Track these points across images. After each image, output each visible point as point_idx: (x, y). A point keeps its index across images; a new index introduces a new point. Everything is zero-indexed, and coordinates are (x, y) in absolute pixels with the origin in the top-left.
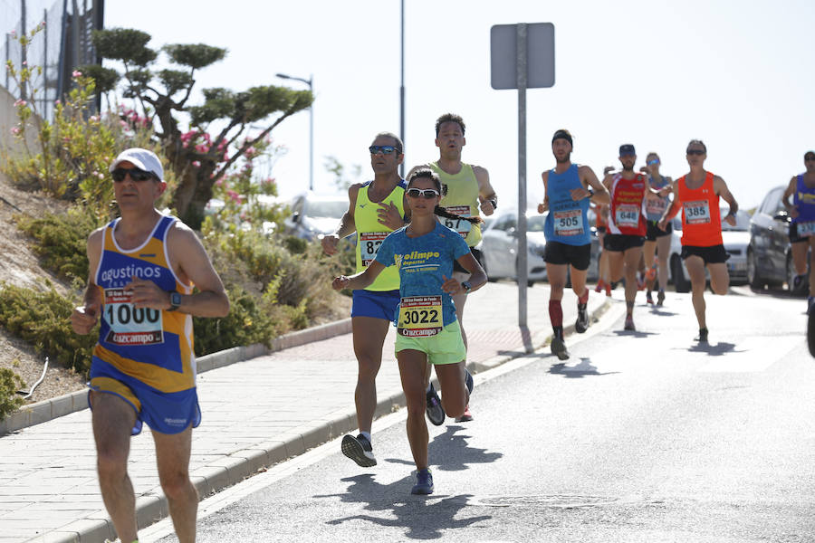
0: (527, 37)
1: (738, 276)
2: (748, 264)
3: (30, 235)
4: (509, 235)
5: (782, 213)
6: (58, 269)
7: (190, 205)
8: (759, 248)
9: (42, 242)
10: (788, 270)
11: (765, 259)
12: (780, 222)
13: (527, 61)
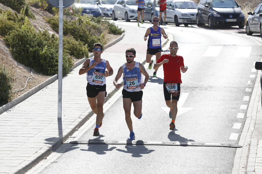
1: (193, 22)
2: (197, 19)
3: (49, 22)
4: (123, 6)
5: (207, 5)
6: (57, 31)
9: (52, 24)
10: (208, 21)
11: (201, 17)
12: (206, 8)
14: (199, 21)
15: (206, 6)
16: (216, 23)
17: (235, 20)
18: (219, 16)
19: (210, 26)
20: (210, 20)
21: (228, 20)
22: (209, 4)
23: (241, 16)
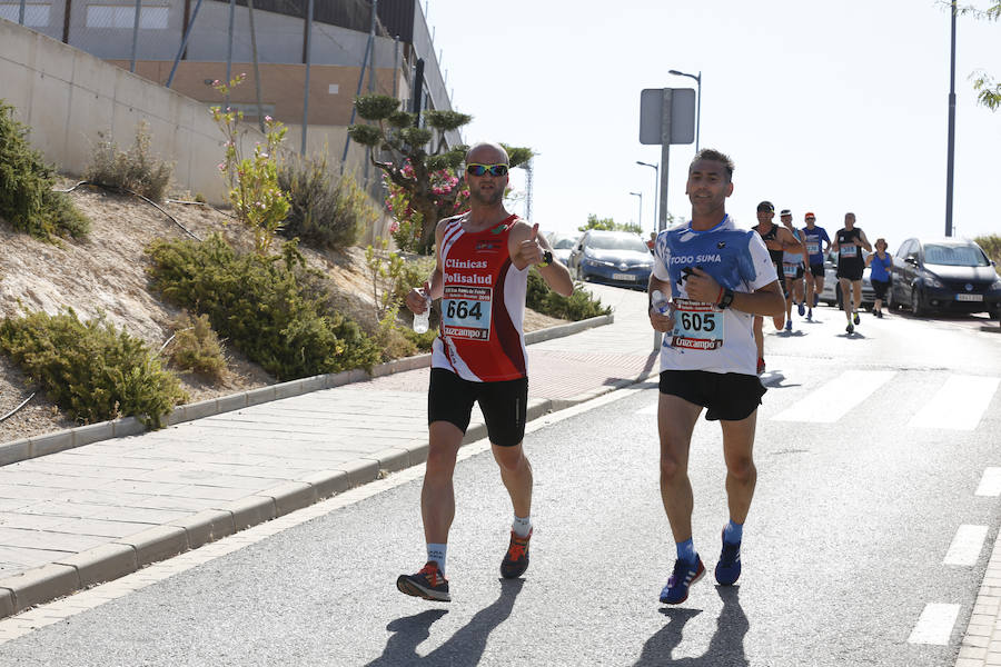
0: (672, 101)
5: (911, 258)
6: (162, 292)
9: (157, 265)
10: (913, 298)
11: (898, 290)
12: (910, 264)
13: (671, 121)
14: (893, 299)
15: (907, 261)
16: (931, 304)
17: (979, 298)
18: (937, 285)
19: (915, 311)
20: (916, 296)
21: (961, 297)
22: (916, 255)
23: (994, 287)
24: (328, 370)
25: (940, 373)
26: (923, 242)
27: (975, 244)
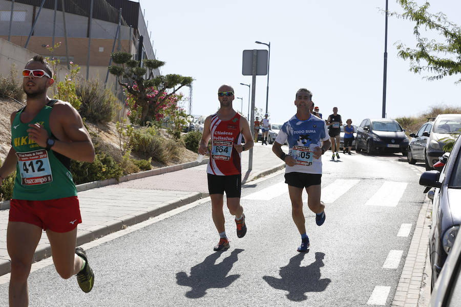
0: (257, 55)
5: (366, 128)
7: (146, 117)
8: (359, 138)
10: (367, 146)
11: (361, 142)
13: (257, 65)
14: (358, 146)
16: (375, 149)
17: (397, 146)
18: (378, 140)
20: (369, 145)
21: (389, 146)
22: (368, 126)
24: (99, 179)
25: (380, 181)
26: (372, 121)
27: (396, 121)
